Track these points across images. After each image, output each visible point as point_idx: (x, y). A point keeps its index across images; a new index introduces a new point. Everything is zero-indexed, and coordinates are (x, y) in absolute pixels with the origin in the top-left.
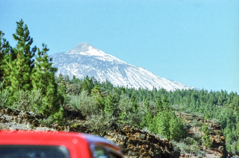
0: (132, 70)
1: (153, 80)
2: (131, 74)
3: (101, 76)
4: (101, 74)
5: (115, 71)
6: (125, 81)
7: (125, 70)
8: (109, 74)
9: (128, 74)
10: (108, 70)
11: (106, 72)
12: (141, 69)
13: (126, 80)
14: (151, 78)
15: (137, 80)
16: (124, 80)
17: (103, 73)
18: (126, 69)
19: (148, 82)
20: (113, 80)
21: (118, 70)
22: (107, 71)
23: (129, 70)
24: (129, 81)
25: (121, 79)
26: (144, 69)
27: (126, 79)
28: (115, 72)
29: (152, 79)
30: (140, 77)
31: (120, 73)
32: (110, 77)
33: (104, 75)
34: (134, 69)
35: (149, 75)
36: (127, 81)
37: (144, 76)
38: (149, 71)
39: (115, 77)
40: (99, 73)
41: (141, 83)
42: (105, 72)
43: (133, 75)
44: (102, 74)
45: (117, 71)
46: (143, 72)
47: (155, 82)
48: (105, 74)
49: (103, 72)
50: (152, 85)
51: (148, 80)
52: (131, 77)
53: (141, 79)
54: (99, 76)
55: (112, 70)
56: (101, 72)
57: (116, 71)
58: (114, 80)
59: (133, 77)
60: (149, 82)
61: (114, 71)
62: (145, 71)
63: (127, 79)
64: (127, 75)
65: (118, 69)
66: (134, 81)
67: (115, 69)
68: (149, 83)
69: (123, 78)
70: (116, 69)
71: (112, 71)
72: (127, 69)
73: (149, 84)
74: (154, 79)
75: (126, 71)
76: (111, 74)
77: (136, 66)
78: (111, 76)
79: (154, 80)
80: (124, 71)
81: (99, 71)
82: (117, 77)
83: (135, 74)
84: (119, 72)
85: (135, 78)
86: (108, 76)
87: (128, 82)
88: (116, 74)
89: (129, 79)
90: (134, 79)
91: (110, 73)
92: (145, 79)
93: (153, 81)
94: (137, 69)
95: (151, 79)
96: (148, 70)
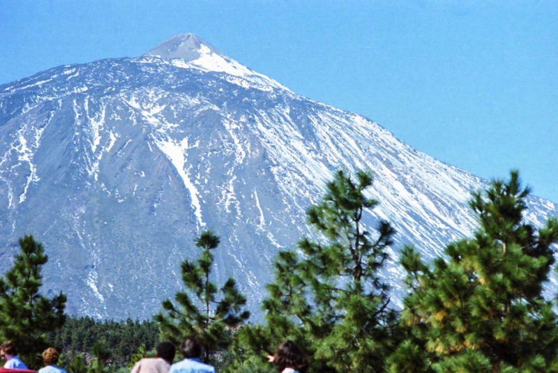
0: (333, 119)
1: (396, 154)
2: (330, 133)
3: (236, 131)
4: (234, 126)
5: (279, 119)
6: (310, 151)
7: (311, 117)
8: (260, 126)
9: (322, 132)
10: (259, 116)
11: (252, 121)
12: (358, 120)
13: (313, 150)
14: (388, 148)
15: (347, 152)
16: (308, 148)
17: (243, 123)
18: (314, 114)
19: (381, 159)
20: (273, 146)
21: (289, 118)
22: (256, 118)
23: (324, 119)
24: (321, 152)
25: (299, 145)
26: (368, 120)
27: (315, 148)
28: (279, 121)
29: (394, 152)
30: (356, 142)
31: (297, 128)
32: (265, 136)
33: (246, 128)
34: (338, 118)
35: (383, 141)
36: (316, 153)
37: (370, 142)
38: (383, 128)
39: (281, 138)
40: (231, 122)
41: (361, 160)
42: (250, 120)
43: (336, 136)
44: (238, 124)
45: (286, 120)
46: (367, 129)
47: (403, 163)
48: (248, 125)
49: (243, 119)
50: (393, 171)
51: (382, 154)
52: (328, 141)
53: (361, 149)
54: (231, 132)
55: (269, 115)
56: (237, 117)
57: (282, 119)
58: (277, 148)
59: (336, 140)
60: (384, 159)
61: (277, 120)
62: (370, 126)
63: (318, 146)
64: (318, 135)
65: (291, 115)
66: (339, 155)
67: (281, 115)
68: (384, 163)
69: (304, 142)
70: (285, 114)
71: (271, 119)
72: (318, 117)
73: (383, 166)
74: (398, 153)
75: (315, 122)
76: (268, 128)
77: (341, 111)
78: (268, 133)
79: (400, 156)
80: (309, 121)
81: (229, 116)
82: (285, 138)
83: (341, 132)
84: (293, 123)
85: (341, 145)
86: (257, 132)
87: (321, 158)
88: (282, 130)
89: (323, 147)
90: (337, 147)
91: (263, 124)
92: (373, 150)
93: (398, 158)
94: (347, 119)
95: (389, 152)
96: (379, 125)
